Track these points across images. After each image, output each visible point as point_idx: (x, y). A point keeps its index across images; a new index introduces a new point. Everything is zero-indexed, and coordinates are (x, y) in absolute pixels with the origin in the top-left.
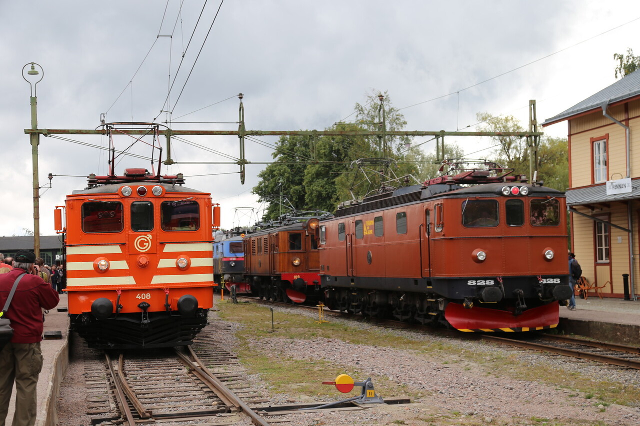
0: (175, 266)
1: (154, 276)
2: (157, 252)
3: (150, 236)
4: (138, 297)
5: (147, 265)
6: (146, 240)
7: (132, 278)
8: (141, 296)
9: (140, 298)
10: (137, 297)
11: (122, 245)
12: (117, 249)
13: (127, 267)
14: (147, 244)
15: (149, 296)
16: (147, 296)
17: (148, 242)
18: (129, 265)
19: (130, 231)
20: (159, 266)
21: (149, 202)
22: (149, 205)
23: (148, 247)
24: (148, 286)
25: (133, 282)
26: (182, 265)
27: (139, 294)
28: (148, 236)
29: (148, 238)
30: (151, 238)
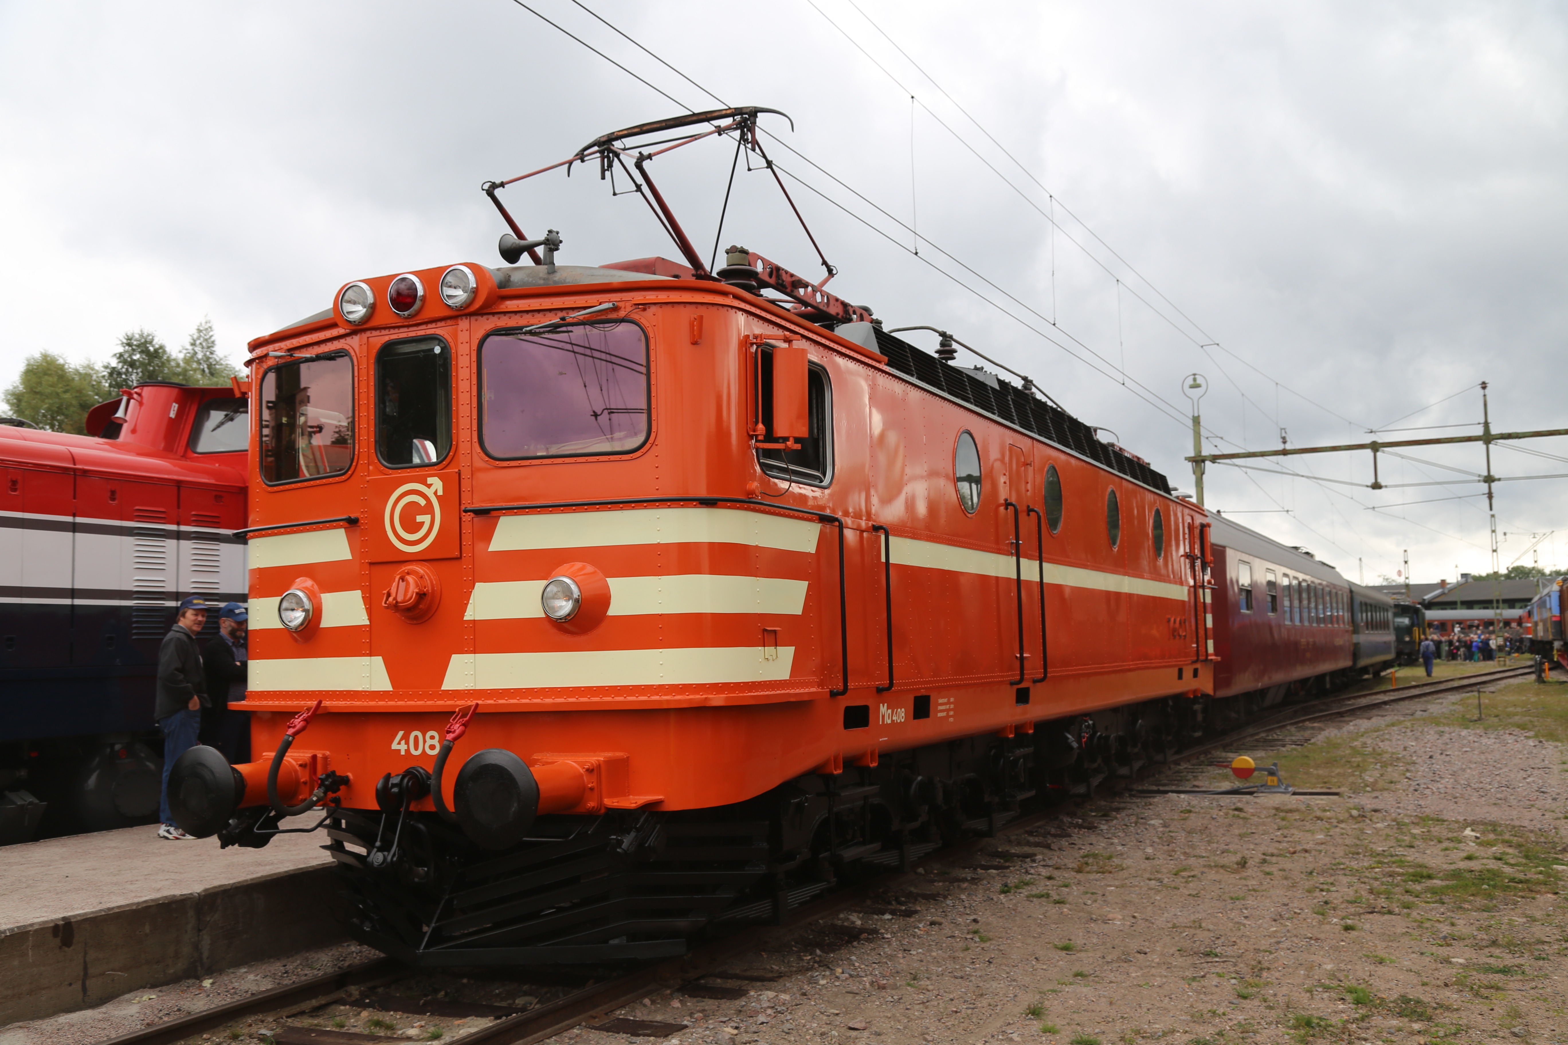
0: (535, 611)
1: (454, 657)
2: (460, 553)
3: (437, 484)
4: (398, 745)
5: (423, 610)
6: (423, 502)
7: (377, 663)
8: (407, 743)
9: (403, 747)
10: (394, 746)
11: (352, 528)
13: (362, 619)
14: (425, 519)
15: (436, 742)
16: (429, 742)
17: (428, 509)
18: (370, 612)
19: (373, 468)
20: (469, 615)
21: (435, 340)
22: (437, 350)
23: (429, 530)
24: (430, 697)
25: (384, 683)
26: (564, 607)
27: (401, 733)
28: (429, 486)
29: (429, 492)
30: (440, 493)
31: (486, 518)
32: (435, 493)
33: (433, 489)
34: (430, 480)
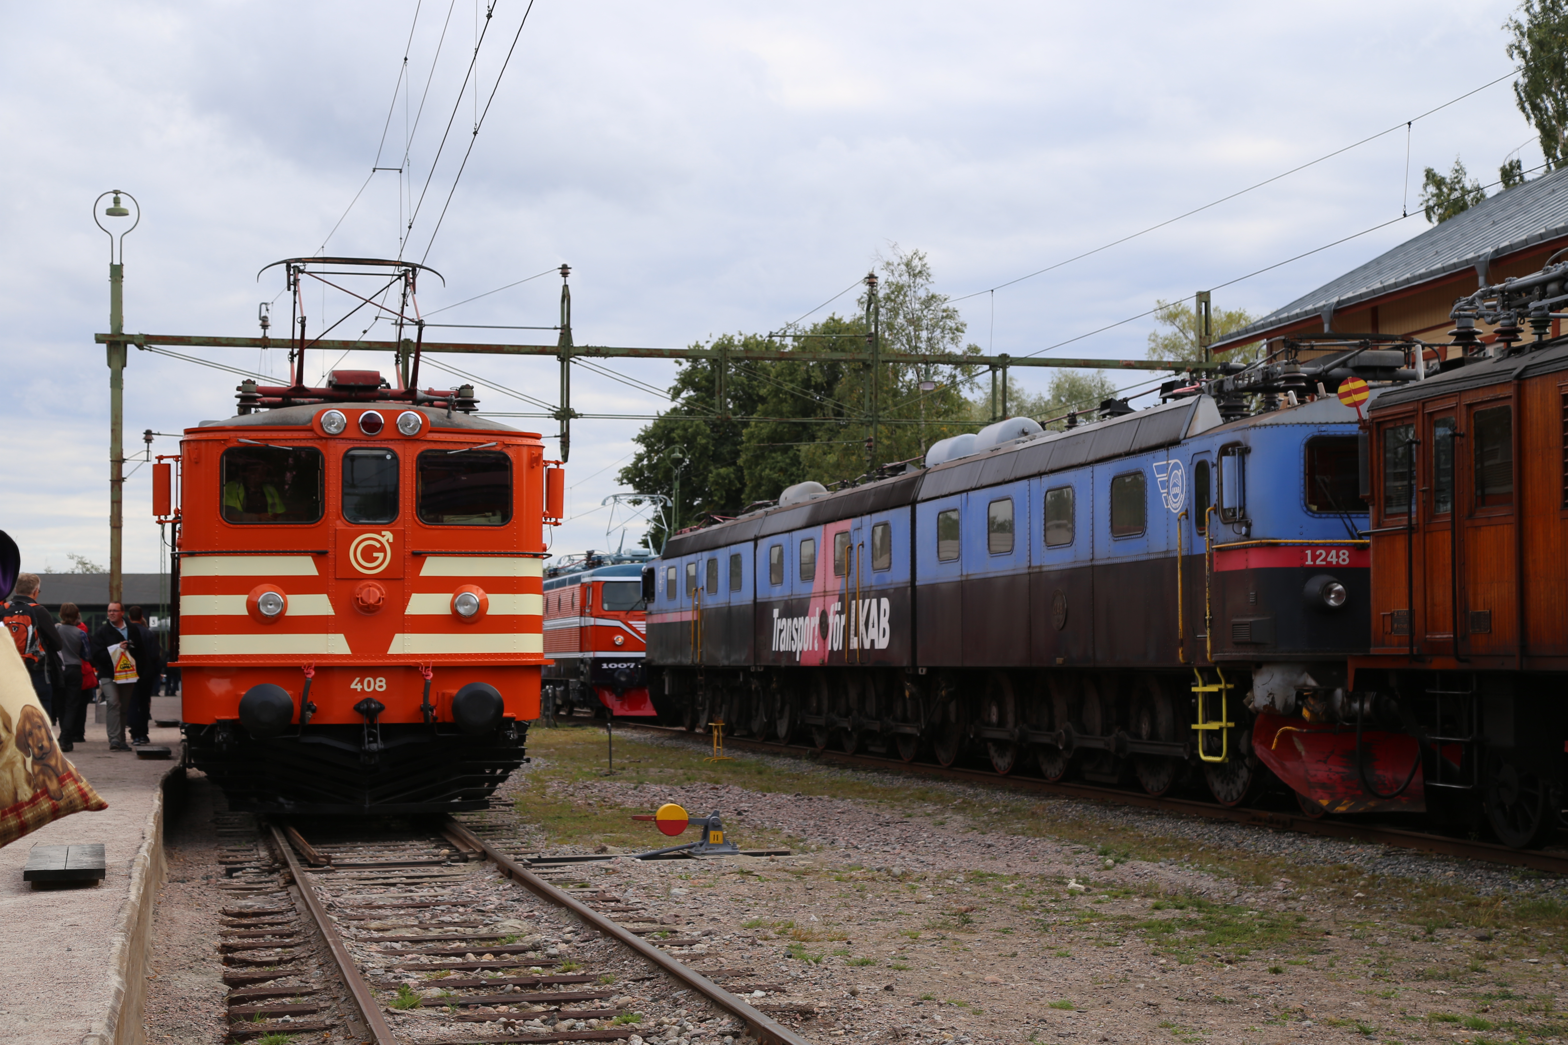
0: (446, 611)
1: (397, 635)
2: (404, 577)
3: (388, 536)
5: (378, 608)
6: (378, 545)
12: (305, 567)
14: (381, 555)
17: (382, 549)
18: (334, 607)
19: (338, 522)
20: (407, 612)
21: (389, 450)
23: (383, 562)
24: (380, 658)
25: (345, 650)
26: (465, 611)
27: (358, 679)
28: (383, 536)
29: (384, 540)
30: (391, 540)
31: (419, 557)
32: (388, 541)
33: (386, 538)
34: (383, 533)
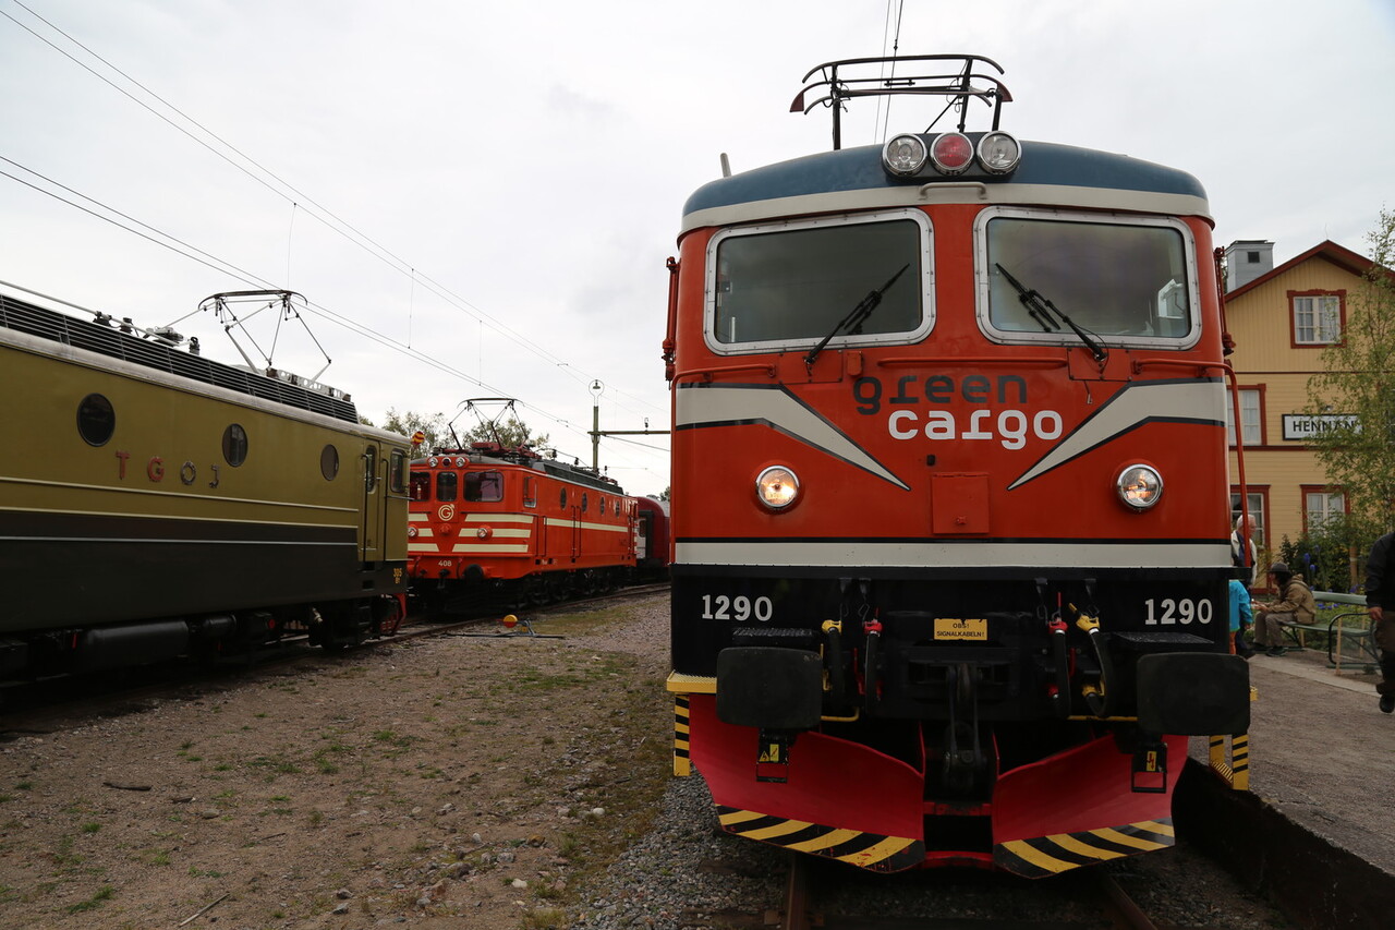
1: (455, 544)
2: (459, 522)
3: (453, 506)
4: (440, 564)
5: (449, 533)
6: (449, 509)
8: (443, 563)
11: (429, 513)
12: (423, 518)
14: (450, 513)
15: (450, 563)
17: (451, 511)
18: (434, 533)
19: (436, 500)
20: (460, 535)
21: (453, 473)
23: (451, 515)
24: (450, 553)
25: (437, 550)
26: (483, 535)
27: (441, 561)
28: (451, 506)
31: (465, 514)
34: (451, 504)
